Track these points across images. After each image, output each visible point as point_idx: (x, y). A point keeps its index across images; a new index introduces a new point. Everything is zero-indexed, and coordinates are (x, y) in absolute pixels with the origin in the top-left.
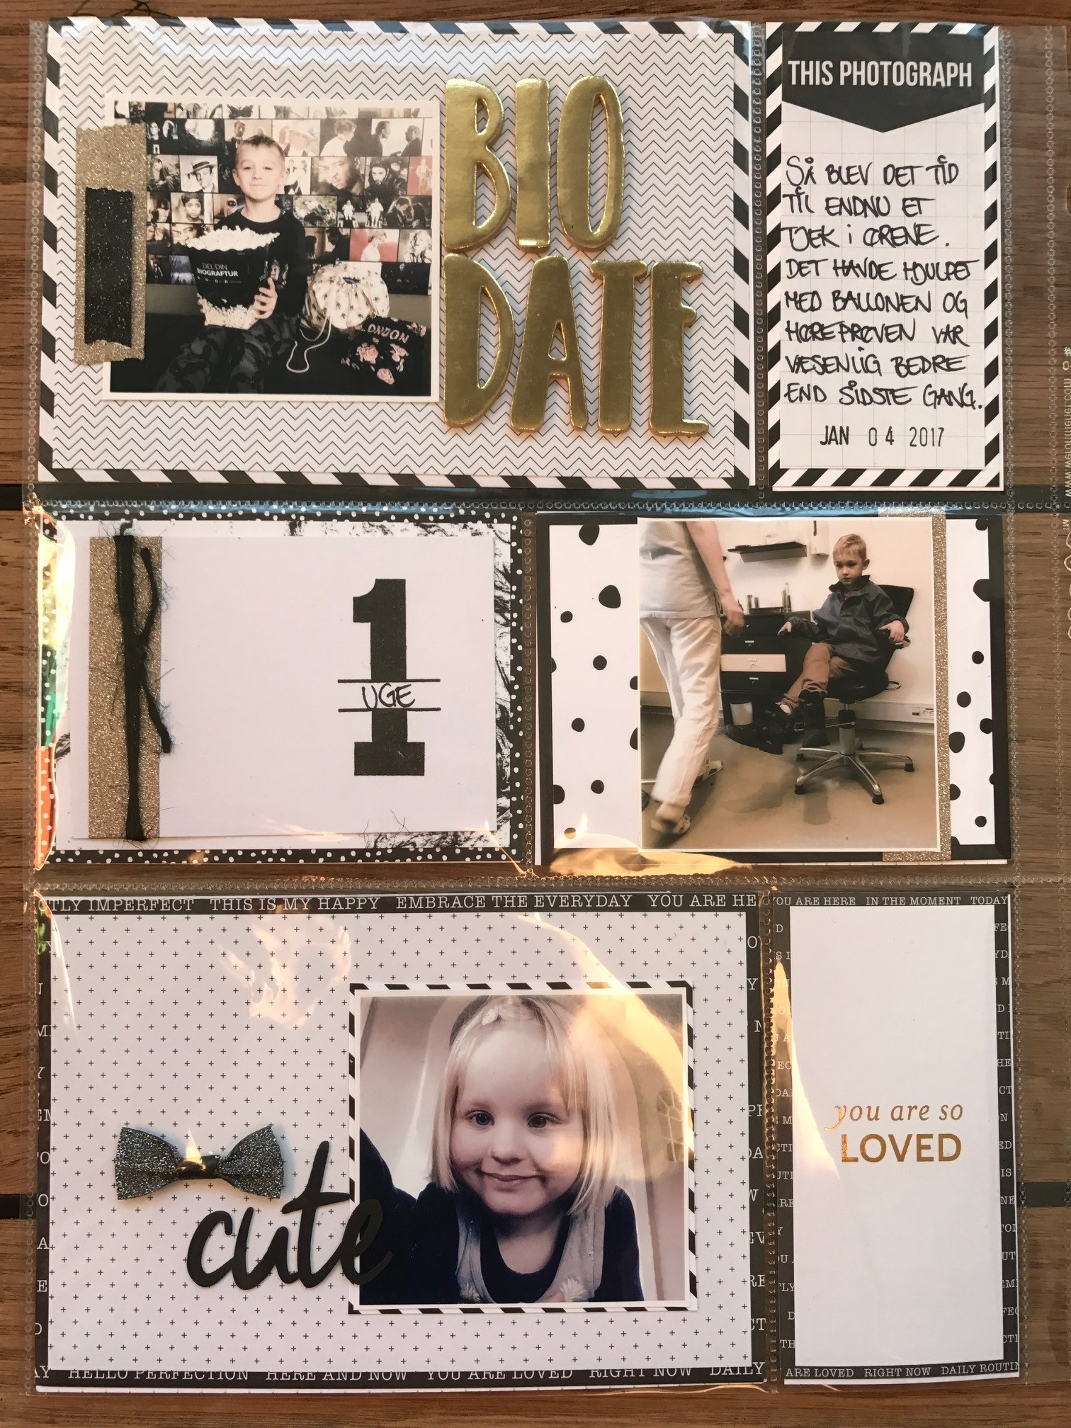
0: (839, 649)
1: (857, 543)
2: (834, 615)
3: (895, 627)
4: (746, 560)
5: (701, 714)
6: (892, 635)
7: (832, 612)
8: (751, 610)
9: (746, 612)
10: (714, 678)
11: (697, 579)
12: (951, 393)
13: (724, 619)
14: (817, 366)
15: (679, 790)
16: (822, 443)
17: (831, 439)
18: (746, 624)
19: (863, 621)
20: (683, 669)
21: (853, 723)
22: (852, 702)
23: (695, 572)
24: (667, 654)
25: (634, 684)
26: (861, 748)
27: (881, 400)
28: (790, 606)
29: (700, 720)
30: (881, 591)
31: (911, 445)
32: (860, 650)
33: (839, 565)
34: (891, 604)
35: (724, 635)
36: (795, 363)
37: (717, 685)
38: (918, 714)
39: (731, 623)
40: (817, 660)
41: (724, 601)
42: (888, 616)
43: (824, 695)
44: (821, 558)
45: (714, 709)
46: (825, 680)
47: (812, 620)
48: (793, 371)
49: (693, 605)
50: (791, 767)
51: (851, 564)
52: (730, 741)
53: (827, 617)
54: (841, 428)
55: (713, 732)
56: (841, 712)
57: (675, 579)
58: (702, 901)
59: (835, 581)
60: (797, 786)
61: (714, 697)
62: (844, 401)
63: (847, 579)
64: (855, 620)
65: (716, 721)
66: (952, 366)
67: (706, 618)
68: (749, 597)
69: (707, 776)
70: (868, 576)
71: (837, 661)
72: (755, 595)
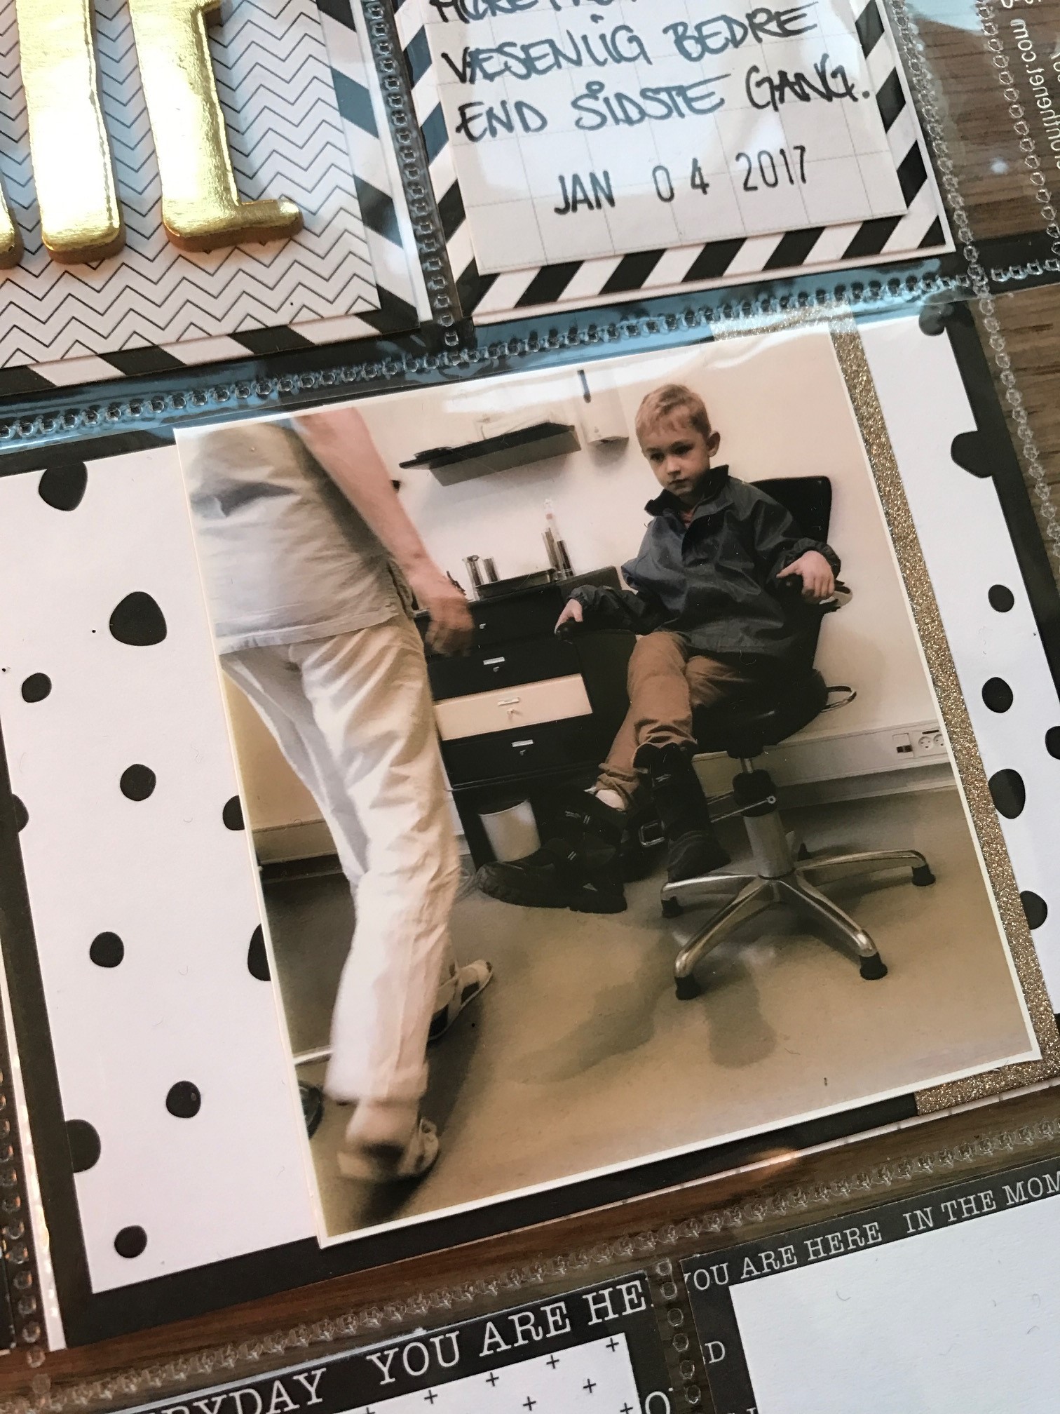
0: (698, 639)
1: (683, 402)
2: (670, 566)
3: (810, 565)
4: (445, 482)
5: (413, 856)
6: (808, 583)
7: (665, 558)
8: (481, 588)
9: (472, 595)
10: (429, 761)
11: (342, 540)
12: (799, 77)
13: (423, 622)
14: (512, 62)
15: (394, 1057)
16: (558, 210)
17: (575, 202)
18: (477, 623)
19: (737, 566)
20: (349, 757)
21: (772, 800)
22: (759, 752)
23: (334, 527)
24: (303, 729)
25: (232, 816)
26: (804, 855)
27: (664, 111)
28: (567, 564)
29: (415, 869)
30: (759, 494)
31: (746, 188)
32: (746, 631)
33: (656, 456)
34: (789, 518)
35: (432, 657)
36: (465, 64)
37: (439, 775)
38: (908, 749)
39: (443, 626)
40: (654, 674)
41: (416, 580)
42: (788, 545)
43: (691, 749)
44: (611, 447)
45: (443, 836)
46: (685, 714)
47: (625, 586)
48: (463, 78)
49: (343, 604)
50: (654, 936)
51: (681, 449)
52: (497, 905)
53: (655, 573)
54: (593, 178)
55: (450, 894)
56: (741, 781)
57: (288, 551)
58: (509, 1337)
59: (655, 491)
60: (679, 981)
61: (436, 805)
62: (583, 123)
63: (679, 483)
64: (719, 568)
65: (453, 864)
66: (789, 26)
67: (379, 627)
68: (472, 560)
69: (457, 1006)
70: (726, 468)
71: (701, 666)
72: (483, 556)
